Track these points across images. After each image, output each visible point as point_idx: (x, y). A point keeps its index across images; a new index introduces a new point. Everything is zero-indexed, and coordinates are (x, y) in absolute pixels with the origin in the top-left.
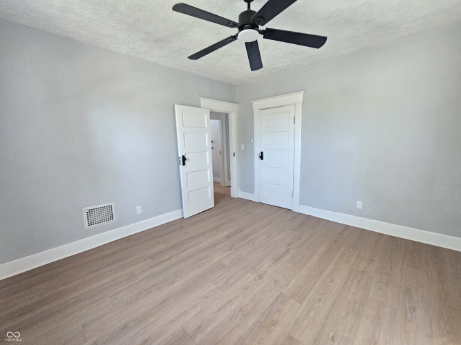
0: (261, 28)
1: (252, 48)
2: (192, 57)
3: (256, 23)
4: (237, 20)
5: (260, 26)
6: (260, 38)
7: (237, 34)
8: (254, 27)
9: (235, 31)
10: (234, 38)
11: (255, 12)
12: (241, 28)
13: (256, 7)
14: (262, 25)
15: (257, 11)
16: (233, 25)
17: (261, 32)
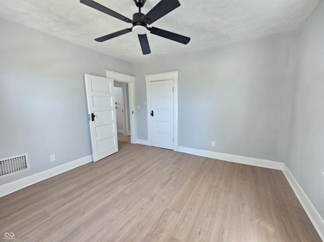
0: (148, 26)
1: (143, 38)
2: (97, 40)
3: (145, 22)
4: (131, 18)
5: (148, 25)
6: (148, 33)
7: (132, 28)
8: (144, 24)
9: (130, 25)
10: (130, 30)
11: (144, 15)
12: (135, 24)
13: (145, 11)
14: (149, 24)
15: (145, 14)
16: (129, 21)
17: (149, 29)
